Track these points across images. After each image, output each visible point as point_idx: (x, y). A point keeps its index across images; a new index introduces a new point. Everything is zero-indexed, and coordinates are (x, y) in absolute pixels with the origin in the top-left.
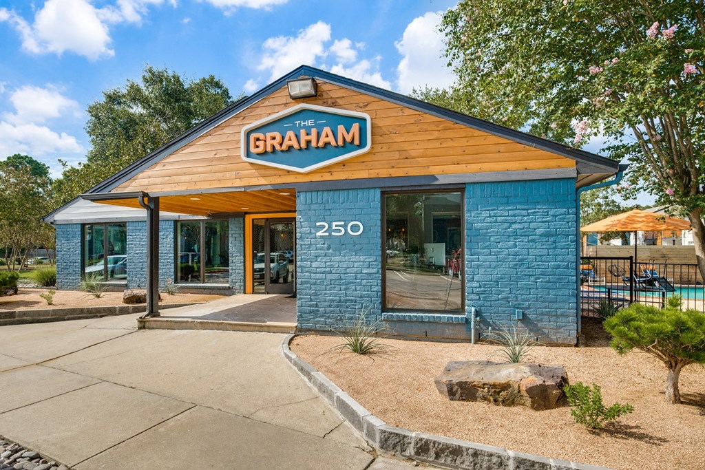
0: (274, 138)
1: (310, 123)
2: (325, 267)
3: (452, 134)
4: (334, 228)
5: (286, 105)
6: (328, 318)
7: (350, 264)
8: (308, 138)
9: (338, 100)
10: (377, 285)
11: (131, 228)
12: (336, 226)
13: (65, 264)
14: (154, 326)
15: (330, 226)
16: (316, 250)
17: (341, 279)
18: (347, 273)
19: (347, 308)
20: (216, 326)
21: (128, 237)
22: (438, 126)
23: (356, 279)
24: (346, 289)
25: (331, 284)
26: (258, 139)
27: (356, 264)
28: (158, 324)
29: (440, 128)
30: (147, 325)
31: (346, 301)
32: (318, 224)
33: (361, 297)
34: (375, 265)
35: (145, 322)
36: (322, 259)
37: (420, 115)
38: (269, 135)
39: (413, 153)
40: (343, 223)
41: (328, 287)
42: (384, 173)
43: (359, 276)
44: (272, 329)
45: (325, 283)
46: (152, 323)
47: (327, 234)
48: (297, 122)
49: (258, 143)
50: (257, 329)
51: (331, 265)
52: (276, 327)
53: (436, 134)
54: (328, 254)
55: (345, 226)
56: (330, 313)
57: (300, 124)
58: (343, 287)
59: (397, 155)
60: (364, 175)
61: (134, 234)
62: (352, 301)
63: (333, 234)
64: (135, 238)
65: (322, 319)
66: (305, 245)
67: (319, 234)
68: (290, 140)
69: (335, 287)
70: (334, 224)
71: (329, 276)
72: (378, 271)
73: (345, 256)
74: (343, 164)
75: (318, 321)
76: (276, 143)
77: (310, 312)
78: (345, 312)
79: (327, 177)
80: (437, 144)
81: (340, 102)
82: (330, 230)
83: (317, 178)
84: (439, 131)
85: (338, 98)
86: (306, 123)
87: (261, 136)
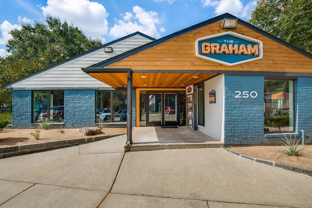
0: (215, 47)
1: (232, 41)
2: (239, 113)
3: (293, 56)
4: (244, 94)
5: (219, 31)
6: (240, 138)
7: (251, 112)
8: (234, 48)
9: (244, 33)
10: (262, 122)
11: (67, 93)
12: (245, 93)
13: (19, 113)
14: (137, 149)
15: (242, 93)
16: (234, 105)
17: (246, 119)
18: (249, 116)
19: (249, 133)
20: (178, 146)
21: (65, 98)
22: (287, 51)
23: (253, 119)
24: (248, 124)
25: (241, 122)
26: (206, 46)
27: (253, 112)
28: (140, 148)
29: (288, 52)
30: (131, 149)
31: (249, 129)
32: (236, 92)
33: (256, 127)
34: (262, 112)
35: (130, 147)
36: (237, 109)
37: (280, 45)
38: (212, 45)
39: (278, 62)
40: (248, 92)
41: (240, 123)
42: (266, 70)
43: (254, 118)
44: (211, 146)
45: (239, 121)
46: (135, 147)
47: (240, 97)
48: (225, 40)
49: (207, 48)
50: (202, 146)
51: (242, 112)
52: (213, 144)
53: (286, 55)
54: (240, 107)
55: (249, 94)
56: (241, 135)
57: (226, 41)
58: (247, 123)
59: (271, 62)
60: (257, 69)
61: (69, 97)
62: (251, 129)
63: (243, 97)
64: (70, 99)
65: (237, 139)
66: (229, 102)
67: (236, 97)
68: (224, 48)
69: (243, 123)
70: (244, 92)
71: (240, 118)
72: (263, 115)
73: (248, 108)
74: (248, 63)
75: (235, 140)
76: (217, 49)
77: (231, 136)
78: (248, 135)
79: (240, 69)
80: (287, 59)
82: (242, 95)
83: (235, 69)
84: (288, 53)
85: (244, 32)
86: (230, 41)
87: (208, 44)
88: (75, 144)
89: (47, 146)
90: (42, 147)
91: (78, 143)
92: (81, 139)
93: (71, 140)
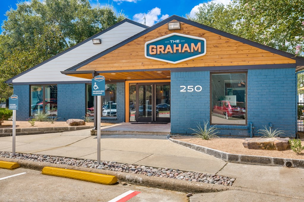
0: (161, 48)
1: (178, 41)
2: (184, 106)
3: (242, 48)
4: (188, 88)
5: (166, 33)
6: (185, 128)
7: (196, 104)
8: (177, 48)
10: (208, 113)
12: (190, 87)
16: (180, 98)
17: (191, 111)
18: (194, 108)
19: (194, 123)
22: (236, 44)
23: (198, 111)
24: (194, 115)
25: (187, 113)
26: (153, 48)
27: (199, 104)
29: (237, 45)
31: (194, 120)
32: (181, 87)
33: (201, 118)
34: (207, 105)
35: (94, 132)
36: (183, 102)
37: (228, 39)
38: (159, 46)
39: (225, 56)
40: (193, 86)
41: (185, 115)
42: (211, 64)
43: (200, 110)
45: (184, 113)
47: (185, 91)
48: (171, 41)
49: (153, 50)
50: (151, 134)
52: (160, 132)
53: (235, 48)
54: (185, 100)
55: (194, 88)
56: (186, 126)
57: (173, 42)
59: (217, 57)
60: (202, 65)
62: (196, 121)
63: (188, 91)
65: (183, 129)
66: (175, 96)
67: (181, 91)
68: (169, 49)
69: (189, 115)
70: (189, 86)
71: (186, 109)
72: (209, 107)
74: (193, 60)
75: (181, 130)
76: (162, 50)
78: (193, 125)
79: (185, 66)
80: (235, 52)
81: (191, 32)
82: (187, 89)
83: (180, 66)
84: (236, 47)
85: (191, 30)
86: (176, 41)
87: (155, 47)
88: (60, 131)
89: (40, 131)
90: (36, 131)
91: (62, 131)
92: (65, 128)
93: (57, 128)
